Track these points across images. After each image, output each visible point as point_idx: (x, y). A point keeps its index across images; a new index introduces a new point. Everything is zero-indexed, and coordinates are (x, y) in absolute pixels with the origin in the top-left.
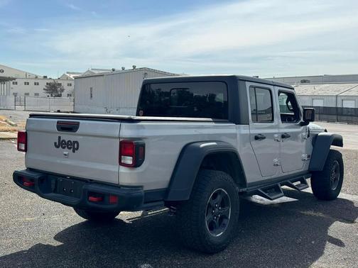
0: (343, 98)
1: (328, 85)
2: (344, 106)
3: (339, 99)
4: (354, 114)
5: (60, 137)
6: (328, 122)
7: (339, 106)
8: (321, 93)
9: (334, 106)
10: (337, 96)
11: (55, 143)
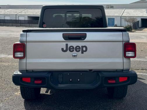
0: (19, 15)
1: (11, 10)
2: (19, 19)
3: (17, 16)
4: (24, 23)
5: (67, 45)
6: (16, 27)
7: (17, 19)
8: (8, 13)
9: (15, 19)
10: (16, 15)
11: (62, 49)
